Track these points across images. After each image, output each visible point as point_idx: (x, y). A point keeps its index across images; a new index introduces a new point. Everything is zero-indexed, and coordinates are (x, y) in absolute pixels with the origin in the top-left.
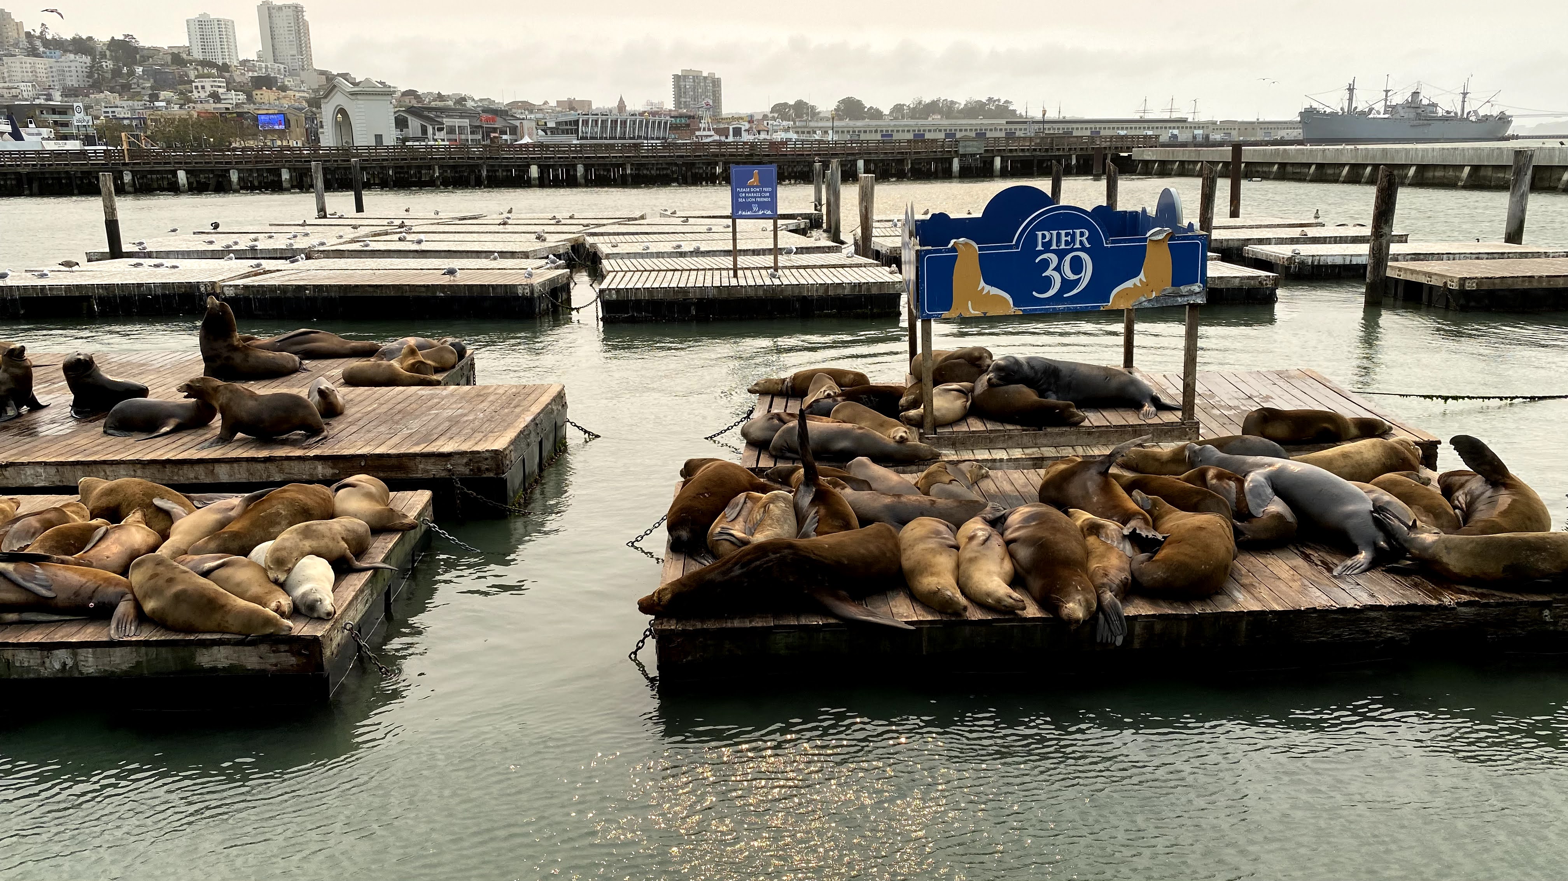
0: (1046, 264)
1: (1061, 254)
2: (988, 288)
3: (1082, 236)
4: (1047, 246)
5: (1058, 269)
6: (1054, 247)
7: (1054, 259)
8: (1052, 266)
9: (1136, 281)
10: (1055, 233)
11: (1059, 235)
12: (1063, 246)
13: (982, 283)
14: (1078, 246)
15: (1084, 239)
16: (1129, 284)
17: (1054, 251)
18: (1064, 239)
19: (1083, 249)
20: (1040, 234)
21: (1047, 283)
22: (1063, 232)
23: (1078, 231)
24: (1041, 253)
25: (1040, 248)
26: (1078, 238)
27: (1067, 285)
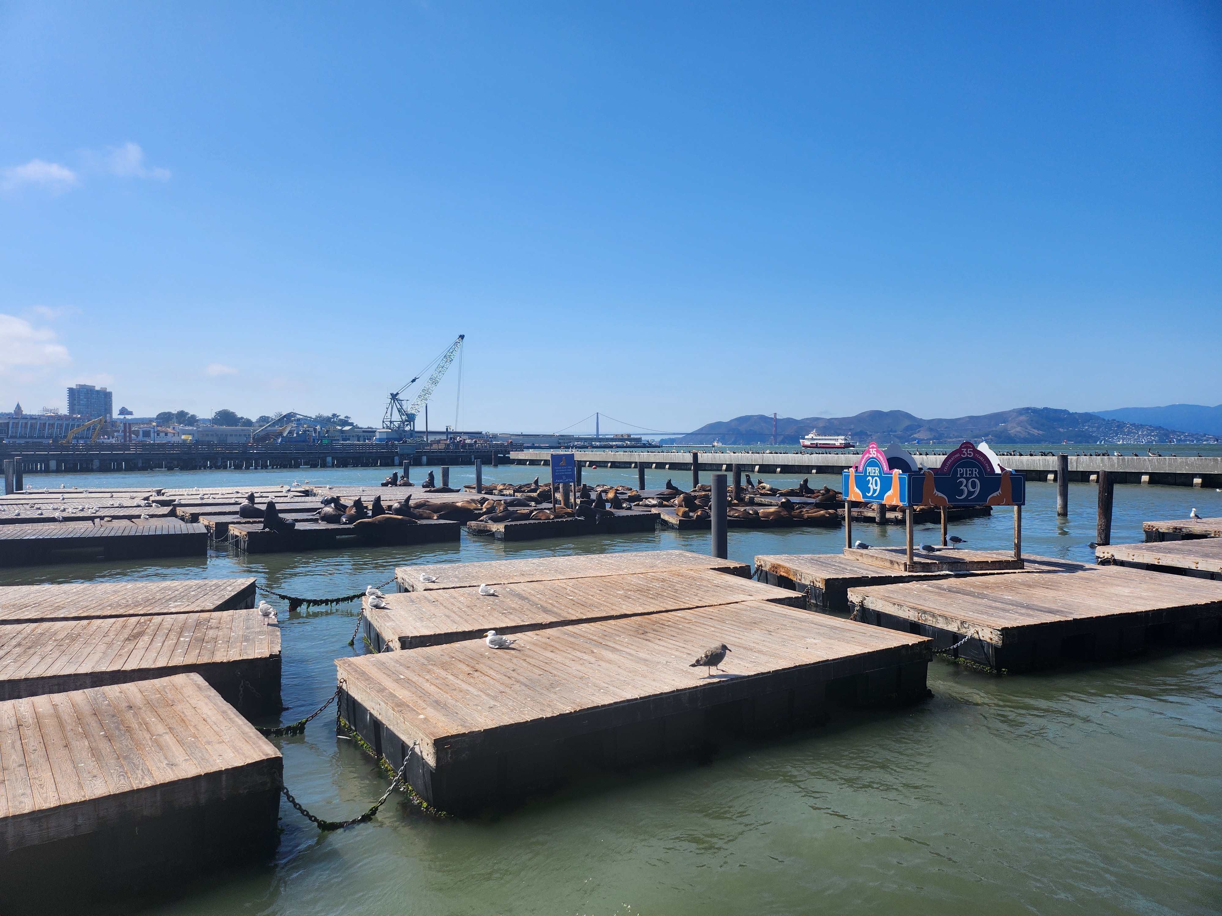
0: (961, 483)
1: (968, 479)
2: (938, 493)
3: (976, 471)
4: (962, 475)
5: (966, 486)
6: (965, 476)
7: (965, 481)
8: (964, 484)
9: (997, 493)
10: (965, 469)
11: (966, 470)
12: (968, 476)
13: (935, 491)
14: (974, 476)
15: (976, 473)
16: (995, 494)
17: (964, 478)
18: (968, 472)
19: (976, 477)
20: (959, 469)
21: (961, 492)
22: (968, 469)
23: (974, 469)
24: (960, 478)
25: (959, 476)
26: (974, 473)
27: (970, 493)
